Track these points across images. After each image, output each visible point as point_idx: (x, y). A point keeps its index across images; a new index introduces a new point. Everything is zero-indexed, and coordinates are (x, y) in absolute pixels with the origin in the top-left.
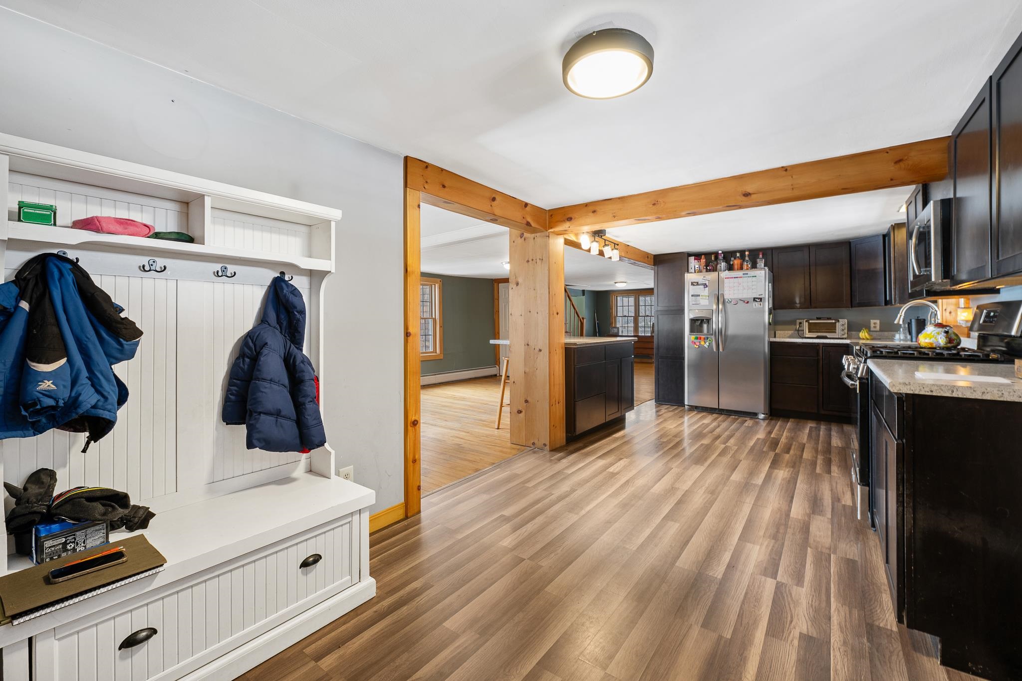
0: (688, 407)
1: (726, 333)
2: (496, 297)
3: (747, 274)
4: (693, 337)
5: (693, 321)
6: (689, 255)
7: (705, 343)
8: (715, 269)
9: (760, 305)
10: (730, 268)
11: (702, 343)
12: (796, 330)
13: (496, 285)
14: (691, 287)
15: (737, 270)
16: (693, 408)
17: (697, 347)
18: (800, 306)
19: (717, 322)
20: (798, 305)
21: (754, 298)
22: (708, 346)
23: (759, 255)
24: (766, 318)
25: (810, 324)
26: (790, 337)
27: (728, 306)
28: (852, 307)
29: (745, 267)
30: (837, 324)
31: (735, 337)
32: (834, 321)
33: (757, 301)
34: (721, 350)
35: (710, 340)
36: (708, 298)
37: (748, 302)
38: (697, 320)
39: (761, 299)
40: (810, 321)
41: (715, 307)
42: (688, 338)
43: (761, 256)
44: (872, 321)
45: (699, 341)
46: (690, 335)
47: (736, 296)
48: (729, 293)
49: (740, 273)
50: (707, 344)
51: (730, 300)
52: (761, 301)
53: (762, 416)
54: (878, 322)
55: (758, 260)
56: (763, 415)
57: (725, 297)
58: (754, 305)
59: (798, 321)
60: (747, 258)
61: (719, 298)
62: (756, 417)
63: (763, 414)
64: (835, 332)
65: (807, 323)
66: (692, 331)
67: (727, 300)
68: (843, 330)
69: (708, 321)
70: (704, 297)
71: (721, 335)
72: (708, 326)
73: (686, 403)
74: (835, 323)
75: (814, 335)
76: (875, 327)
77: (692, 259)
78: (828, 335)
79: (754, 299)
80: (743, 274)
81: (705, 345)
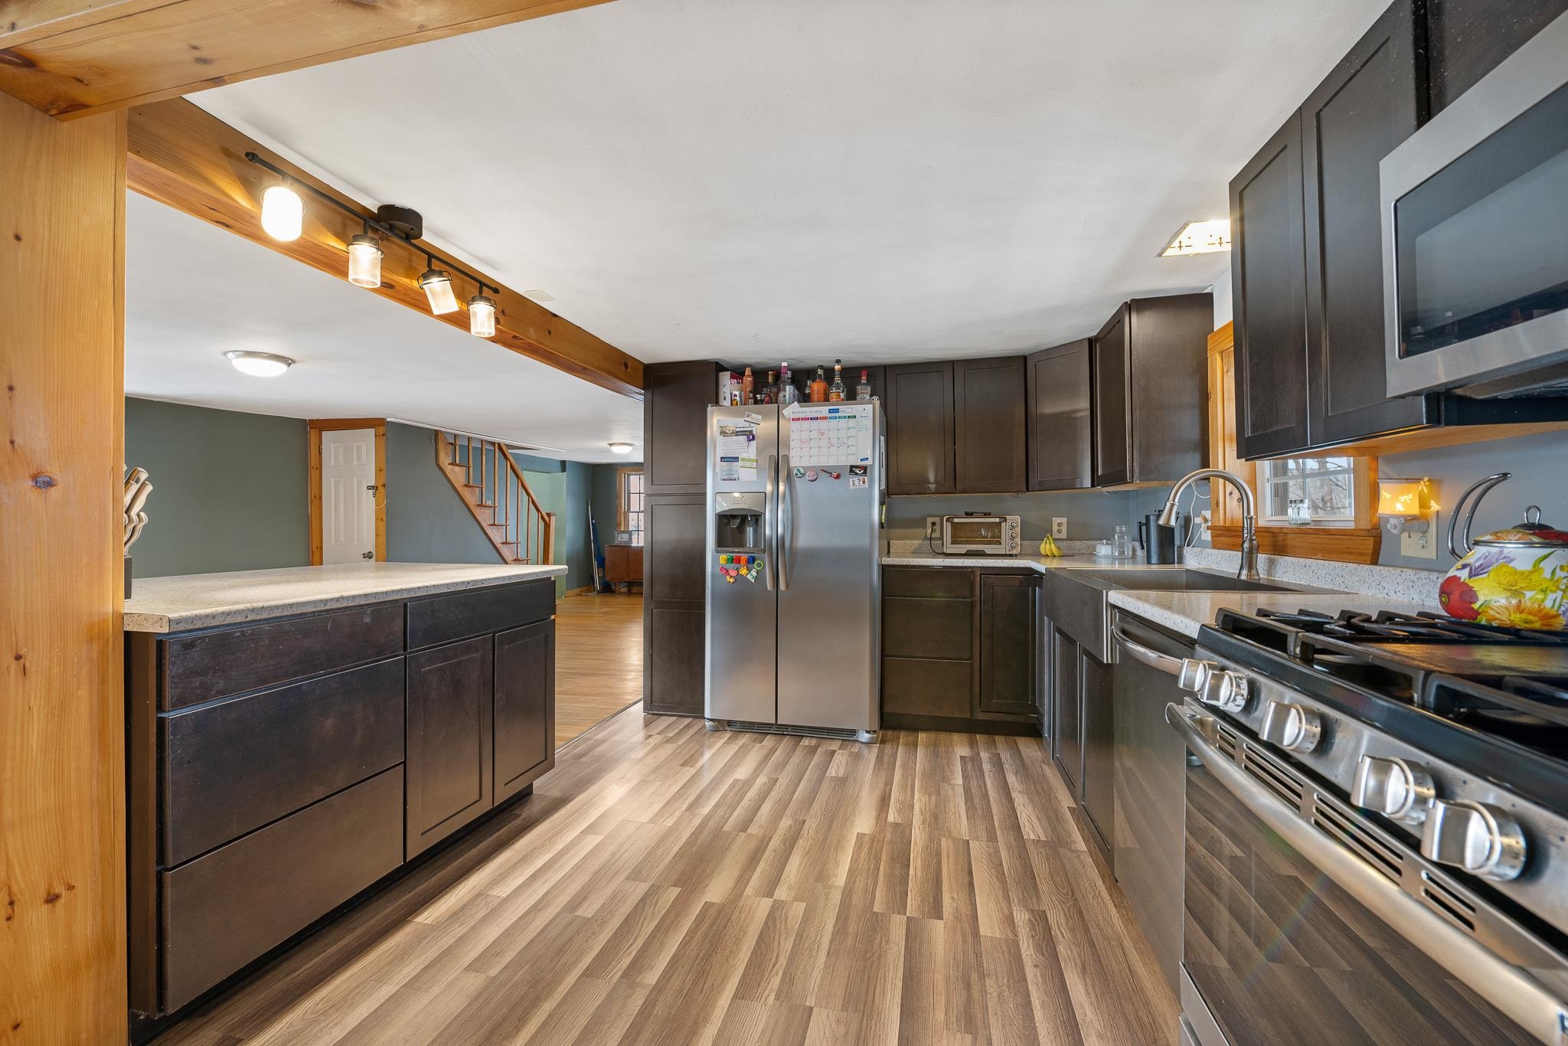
0: (711, 723)
1: (794, 545)
2: (313, 462)
3: (837, 411)
4: (723, 558)
5: (724, 519)
6: (718, 367)
7: (749, 570)
8: (773, 400)
9: (864, 482)
10: (805, 398)
11: (743, 571)
12: (926, 538)
13: (313, 434)
14: (720, 439)
15: (819, 401)
16: (722, 725)
17: (732, 580)
18: (936, 488)
19: (774, 522)
20: (933, 487)
21: (852, 467)
22: (756, 578)
23: (860, 377)
24: (876, 514)
25: (954, 526)
26: (917, 553)
27: (800, 485)
28: (1028, 490)
29: (833, 396)
30: (1003, 524)
31: (813, 554)
32: (997, 520)
33: (856, 474)
34: (782, 587)
35: (759, 565)
36: (755, 465)
37: (838, 477)
38: (734, 517)
39: (865, 469)
40: (956, 520)
41: (769, 488)
42: (714, 560)
43: (864, 380)
44: (1056, 520)
45: (735, 565)
46: (717, 552)
47: (814, 462)
48: (799, 457)
49: (824, 410)
50: (754, 573)
51: (802, 471)
52: (865, 472)
53: (864, 737)
54: (1064, 520)
55: (859, 388)
56: (867, 735)
57: (792, 464)
58: (851, 483)
59: (930, 520)
60: (838, 380)
61: (778, 467)
62: (854, 738)
63: (867, 732)
64: (1000, 544)
65: (949, 524)
66: (721, 542)
67: (795, 471)
68: (1013, 538)
69: (757, 518)
70: (748, 464)
71: (782, 552)
72: (755, 531)
73: (707, 715)
74: (1000, 523)
75: (962, 549)
76: (1059, 531)
77: (725, 378)
78: (988, 549)
79: (852, 469)
80: (830, 411)
81: (749, 577)
